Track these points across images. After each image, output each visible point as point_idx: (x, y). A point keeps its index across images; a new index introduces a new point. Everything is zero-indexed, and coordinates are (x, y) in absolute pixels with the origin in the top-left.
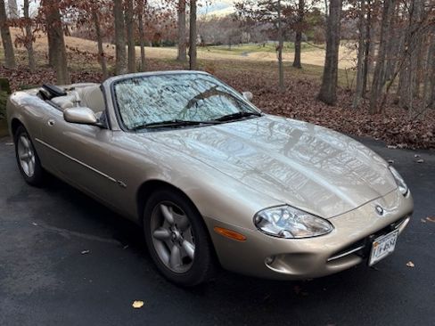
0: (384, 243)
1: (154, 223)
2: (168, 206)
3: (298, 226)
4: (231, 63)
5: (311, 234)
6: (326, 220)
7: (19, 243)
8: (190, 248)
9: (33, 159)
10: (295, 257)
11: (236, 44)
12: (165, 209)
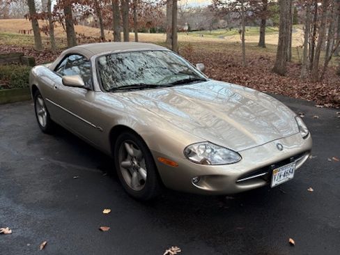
0: (283, 172)
1: (121, 157)
2: (130, 144)
3: (217, 157)
4: (208, 44)
5: (225, 162)
6: (237, 153)
7: (31, 171)
8: (144, 173)
9: (46, 114)
10: (213, 178)
11: (215, 29)
12: (127, 145)
